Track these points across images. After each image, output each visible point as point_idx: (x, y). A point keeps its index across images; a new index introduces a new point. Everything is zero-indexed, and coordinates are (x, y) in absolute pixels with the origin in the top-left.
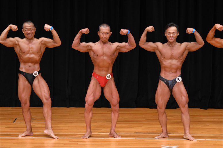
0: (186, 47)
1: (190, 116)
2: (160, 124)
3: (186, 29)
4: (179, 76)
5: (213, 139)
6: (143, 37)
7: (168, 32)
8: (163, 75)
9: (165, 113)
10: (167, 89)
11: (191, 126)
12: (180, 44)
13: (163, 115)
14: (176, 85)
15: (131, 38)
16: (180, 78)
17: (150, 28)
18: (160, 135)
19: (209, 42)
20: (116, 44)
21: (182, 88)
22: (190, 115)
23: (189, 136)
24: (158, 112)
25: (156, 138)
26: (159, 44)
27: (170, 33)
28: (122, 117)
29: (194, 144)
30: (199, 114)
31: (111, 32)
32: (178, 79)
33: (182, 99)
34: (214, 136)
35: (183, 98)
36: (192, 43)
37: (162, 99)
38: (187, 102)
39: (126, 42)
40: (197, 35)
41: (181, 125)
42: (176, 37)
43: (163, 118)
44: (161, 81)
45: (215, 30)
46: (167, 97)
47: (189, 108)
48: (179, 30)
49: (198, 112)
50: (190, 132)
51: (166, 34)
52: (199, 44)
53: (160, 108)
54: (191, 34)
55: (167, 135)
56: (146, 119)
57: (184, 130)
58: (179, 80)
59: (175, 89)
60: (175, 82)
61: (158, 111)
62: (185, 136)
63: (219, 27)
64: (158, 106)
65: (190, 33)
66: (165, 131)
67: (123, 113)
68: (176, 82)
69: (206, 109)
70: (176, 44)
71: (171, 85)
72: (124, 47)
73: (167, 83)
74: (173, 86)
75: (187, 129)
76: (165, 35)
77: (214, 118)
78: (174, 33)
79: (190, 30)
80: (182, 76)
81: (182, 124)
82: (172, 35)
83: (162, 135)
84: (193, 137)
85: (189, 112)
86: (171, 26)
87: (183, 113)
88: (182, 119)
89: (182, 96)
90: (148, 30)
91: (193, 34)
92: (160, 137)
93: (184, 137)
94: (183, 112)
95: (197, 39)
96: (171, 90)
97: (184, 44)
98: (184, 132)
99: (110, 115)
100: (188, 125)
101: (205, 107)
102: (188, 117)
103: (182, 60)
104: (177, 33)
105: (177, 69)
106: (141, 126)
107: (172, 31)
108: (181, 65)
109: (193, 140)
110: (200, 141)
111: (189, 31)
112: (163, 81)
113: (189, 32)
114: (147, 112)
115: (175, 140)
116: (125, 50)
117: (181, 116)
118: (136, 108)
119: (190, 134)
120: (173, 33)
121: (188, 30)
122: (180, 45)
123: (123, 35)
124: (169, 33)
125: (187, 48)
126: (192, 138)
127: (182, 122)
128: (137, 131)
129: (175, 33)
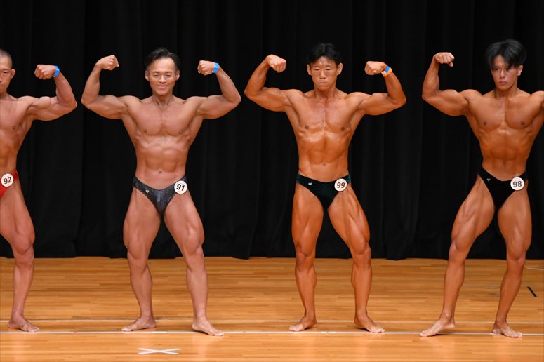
0: (198, 107)
1: (208, 275)
2: (134, 295)
3: (198, 63)
4: (181, 180)
5: (264, 331)
6: (92, 83)
7: (154, 71)
8: (141, 176)
9: (147, 270)
10: (151, 210)
11: (209, 300)
12: (182, 100)
13: (142, 273)
14: (173, 200)
15: (64, 85)
16: (183, 183)
17: (108, 61)
18: (135, 323)
19: (251, 98)
20: (26, 101)
21: (190, 207)
22: (209, 272)
23: (205, 324)
24: (130, 267)
25: (125, 329)
26: (132, 101)
27: (159, 74)
28: (41, 279)
29: (217, 345)
30: (230, 270)
31: (14, 71)
32: (179, 186)
33: (189, 233)
34: (264, 323)
35: (192, 231)
36: (213, 99)
37: (139, 235)
38: (200, 241)
39: (52, 94)
40: (225, 78)
41: (186, 298)
42: (172, 83)
43: (142, 282)
44: (138, 191)
45: (266, 70)
46: (152, 231)
47: (205, 255)
48: (180, 66)
49: (227, 265)
50: (207, 314)
51: (149, 75)
52: (228, 100)
53: (135, 257)
54: (209, 75)
55: (153, 322)
56: (101, 285)
57: (192, 310)
58: (182, 188)
59: (172, 209)
60: (170, 192)
61: (129, 263)
62: (197, 324)
63: (276, 64)
64: (130, 252)
65: (207, 73)
66: (147, 313)
67: (43, 268)
68: (175, 192)
69: (246, 258)
70: (173, 100)
71: (161, 201)
72: (46, 107)
73: (152, 196)
74: (167, 203)
75: (201, 306)
76: (147, 78)
77: (266, 280)
78: (167, 72)
79: (207, 66)
80: (187, 178)
81: (189, 295)
82: (163, 79)
83: (139, 322)
84: (215, 326)
85: (205, 266)
86: (159, 56)
87: (191, 269)
88: (187, 283)
89: (187, 229)
90: (103, 65)
91: (213, 76)
92: (134, 326)
93: (194, 327)
94: (191, 266)
95: (223, 88)
96: (161, 213)
97: (193, 101)
98: (192, 315)
99: (12, 274)
100: (204, 297)
101: (243, 253)
102: (204, 277)
103: (188, 138)
104: (176, 74)
105: (176, 161)
106: (88, 302)
107: (164, 68)
108: (186, 150)
109: (214, 333)
110: (231, 336)
111: (204, 69)
112: (143, 191)
113: (204, 71)
114: (102, 267)
115: (172, 334)
116: (47, 116)
117: (187, 276)
118: (77, 258)
119: (207, 319)
120: (166, 74)
121: (203, 66)
122: (184, 103)
123: (42, 79)
124: (156, 74)
125: (198, 110)
126: (212, 330)
127: (188, 291)
128: (78, 312)
129: (171, 73)
